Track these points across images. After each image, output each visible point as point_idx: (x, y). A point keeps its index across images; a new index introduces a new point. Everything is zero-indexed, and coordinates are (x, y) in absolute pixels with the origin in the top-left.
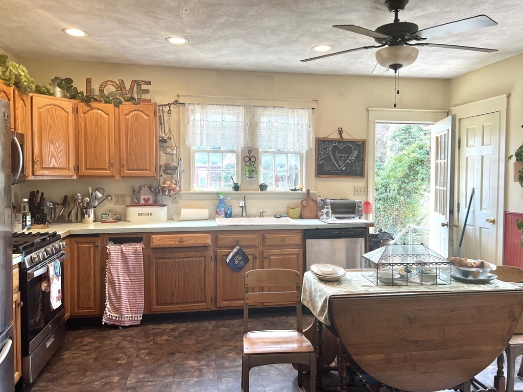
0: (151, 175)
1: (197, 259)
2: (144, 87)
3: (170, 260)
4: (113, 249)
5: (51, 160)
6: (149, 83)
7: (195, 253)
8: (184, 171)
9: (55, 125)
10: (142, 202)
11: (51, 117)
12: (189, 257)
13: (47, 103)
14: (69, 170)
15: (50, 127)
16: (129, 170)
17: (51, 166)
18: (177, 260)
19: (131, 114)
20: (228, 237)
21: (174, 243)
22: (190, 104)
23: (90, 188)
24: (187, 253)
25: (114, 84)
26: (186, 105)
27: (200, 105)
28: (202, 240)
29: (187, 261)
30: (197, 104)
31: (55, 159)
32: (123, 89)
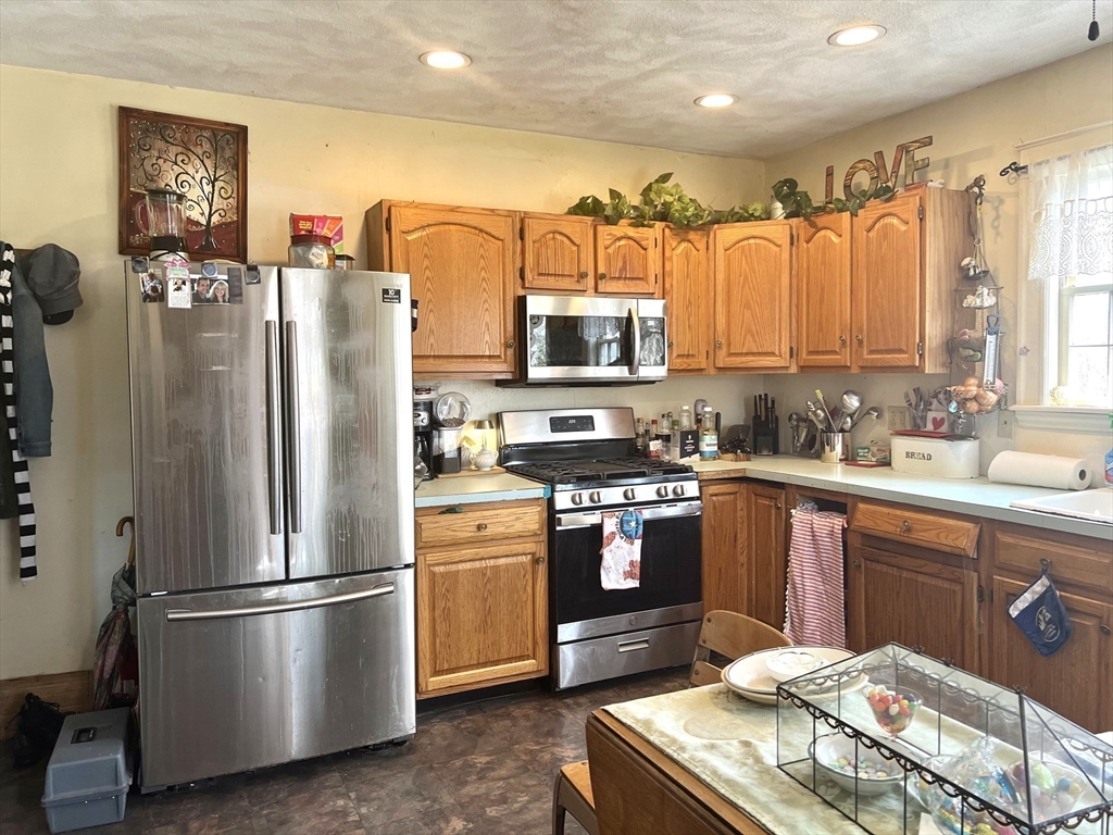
0: (908, 363)
1: (946, 585)
2: (919, 155)
3: (890, 570)
4: (801, 517)
5: (745, 339)
6: (928, 142)
7: (940, 566)
8: (1025, 351)
9: (755, 273)
10: (930, 427)
11: (746, 259)
12: (926, 574)
13: (741, 237)
14: (781, 356)
15: (746, 278)
16: (872, 352)
17: (744, 351)
18: (905, 574)
19: (877, 226)
20: (1023, 543)
21: (891, 529)
22: (1039, 164)
23: (818, 391)
24: (924, 562)
25: (867, 164)
26: (1031, 170)
27: (1067, 160)
28: (952, 536)
29: (923, 583)
30: (1060, 159)
31: (753, 336)
32: (881, 171)
